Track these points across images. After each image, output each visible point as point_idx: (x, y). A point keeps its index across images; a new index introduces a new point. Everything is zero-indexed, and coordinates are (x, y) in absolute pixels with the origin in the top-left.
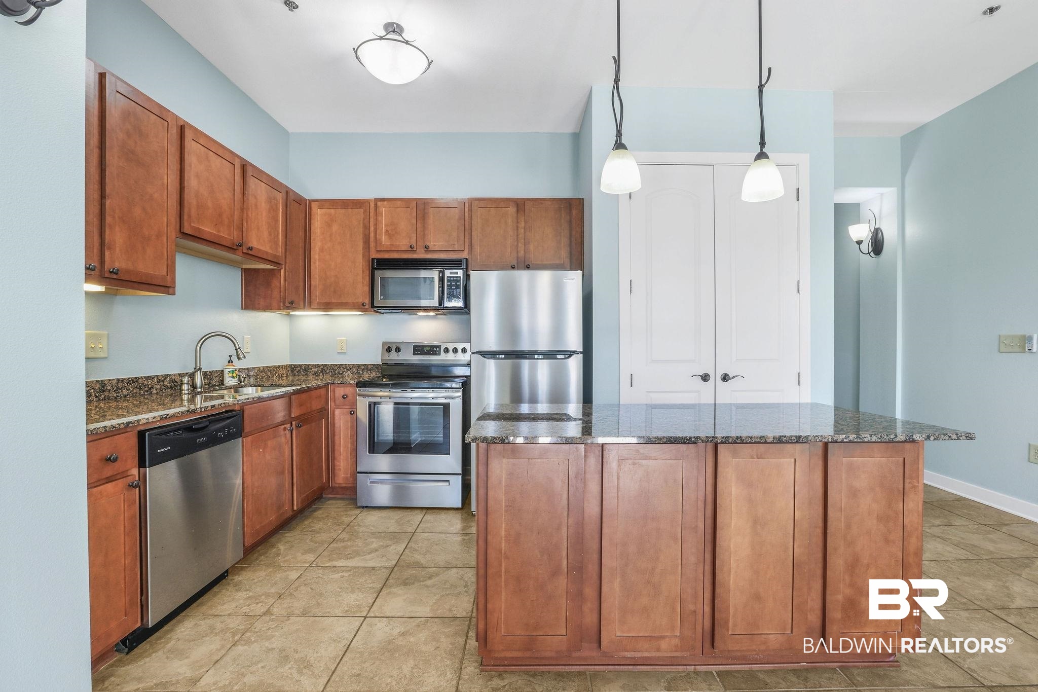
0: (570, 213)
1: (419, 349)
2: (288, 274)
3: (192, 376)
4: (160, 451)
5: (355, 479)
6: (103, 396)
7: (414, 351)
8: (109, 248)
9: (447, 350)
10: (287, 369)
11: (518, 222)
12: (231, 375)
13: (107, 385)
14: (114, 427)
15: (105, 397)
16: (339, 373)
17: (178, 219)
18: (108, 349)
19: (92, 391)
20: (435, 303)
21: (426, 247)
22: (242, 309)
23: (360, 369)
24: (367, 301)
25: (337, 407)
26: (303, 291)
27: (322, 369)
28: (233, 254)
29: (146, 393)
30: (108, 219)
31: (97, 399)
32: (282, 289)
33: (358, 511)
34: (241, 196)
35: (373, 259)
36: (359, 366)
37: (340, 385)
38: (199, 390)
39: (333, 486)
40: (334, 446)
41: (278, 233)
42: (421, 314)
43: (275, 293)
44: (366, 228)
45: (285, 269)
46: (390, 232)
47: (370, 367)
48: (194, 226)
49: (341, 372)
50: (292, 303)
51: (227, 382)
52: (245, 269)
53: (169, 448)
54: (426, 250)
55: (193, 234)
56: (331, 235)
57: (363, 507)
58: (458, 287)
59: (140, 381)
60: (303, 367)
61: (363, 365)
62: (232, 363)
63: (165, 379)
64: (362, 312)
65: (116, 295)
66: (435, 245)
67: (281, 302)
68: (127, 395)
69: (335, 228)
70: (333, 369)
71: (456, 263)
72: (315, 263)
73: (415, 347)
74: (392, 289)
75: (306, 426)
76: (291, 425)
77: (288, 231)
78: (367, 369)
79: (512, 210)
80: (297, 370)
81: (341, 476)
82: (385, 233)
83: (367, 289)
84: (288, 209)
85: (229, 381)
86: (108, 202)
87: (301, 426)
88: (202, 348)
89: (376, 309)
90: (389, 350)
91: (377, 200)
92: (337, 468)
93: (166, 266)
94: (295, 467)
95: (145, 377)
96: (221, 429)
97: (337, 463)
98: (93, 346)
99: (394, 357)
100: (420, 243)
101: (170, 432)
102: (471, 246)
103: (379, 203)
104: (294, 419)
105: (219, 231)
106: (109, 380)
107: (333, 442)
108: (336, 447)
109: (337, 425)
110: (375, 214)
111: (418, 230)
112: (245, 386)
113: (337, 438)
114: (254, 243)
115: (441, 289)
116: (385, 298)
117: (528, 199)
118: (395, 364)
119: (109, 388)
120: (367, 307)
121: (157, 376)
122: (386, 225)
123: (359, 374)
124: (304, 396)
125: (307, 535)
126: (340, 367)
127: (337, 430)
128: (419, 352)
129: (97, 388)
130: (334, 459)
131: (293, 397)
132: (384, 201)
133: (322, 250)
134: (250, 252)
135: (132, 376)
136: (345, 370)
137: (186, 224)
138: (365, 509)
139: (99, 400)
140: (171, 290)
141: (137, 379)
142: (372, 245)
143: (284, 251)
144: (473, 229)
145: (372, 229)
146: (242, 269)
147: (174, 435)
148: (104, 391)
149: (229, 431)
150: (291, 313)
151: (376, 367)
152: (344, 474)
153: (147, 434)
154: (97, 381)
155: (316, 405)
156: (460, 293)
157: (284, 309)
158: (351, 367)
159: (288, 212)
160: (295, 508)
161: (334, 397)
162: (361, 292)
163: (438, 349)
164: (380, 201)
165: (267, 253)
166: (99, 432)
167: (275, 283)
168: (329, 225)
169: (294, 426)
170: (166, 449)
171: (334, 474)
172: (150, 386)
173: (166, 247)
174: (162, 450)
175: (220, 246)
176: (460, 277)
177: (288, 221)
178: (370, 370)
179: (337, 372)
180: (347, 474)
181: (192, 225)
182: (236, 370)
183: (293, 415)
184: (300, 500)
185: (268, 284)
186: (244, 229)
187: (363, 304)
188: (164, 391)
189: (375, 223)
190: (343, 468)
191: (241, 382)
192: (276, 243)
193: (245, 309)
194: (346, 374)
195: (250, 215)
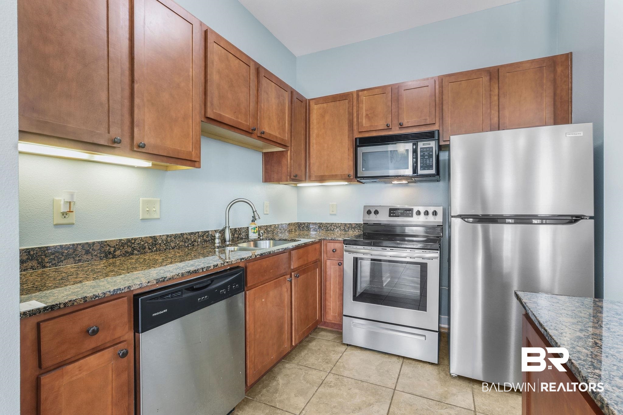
0: (555, 71)
1: (393, 212)
2: (293, 154)
3: (222, 232)
4: (155, 314)
5: (342, 319)
6: (155, 248)
7: (390, 213)
8: (138, 126)
9: (419, 213)
10: (295, 226)
11: (491, 91)
12: (253, 231)
13: (159, 240)
14: (96, 297)
15: (157, 249)
16: (331, 230)
17: (203, 106)
18: (160, 212)
19: (146, 244)
20: (409, 172)
21: (400, 124)
22: (263, 182)
23: (347, 227)
24: (352, 173)
25: (328, 258)
26: (304, 167)
27: (319, 226)
28: (250, 137)
29: (189, 245)
30: (137, 101)
31: (150, 251)
32: (289, 166)
33: (343, 348)
34: (255, 92)
35: (356, 139)
36: (345, 225)
37: (331, 241)
38: (228, 243)
39: (324, 321)
40: (326, 289)
41: (285, 122)
42: (396, 182)
43: (284, 169)
44: (351, 114)
45: (291, 151)
46: (369, 115)
47: (353, 226)
48: (216, 112)
49: (332, 229)
50: (296, 176)
51: (250, 236)
52: (265, 153)
53: (166, 310)
54: (400, 127)
55: (215, 119)
56: (324, 124)
57: (348, 345)
58: (431, 156)
59: (185, 236)
60: (306, 225)
61: (349, 224)
62: (254, 222)
63: (204, 235)
64: (348, 182)
65: (166, 170)
66: (408, 122)
67: (288, 175)
68: (175, 247)
69: (327, 118)
70: (326, 226)
71: (429, 136)
72: (313, 146)
73: (391, 210)
74: (371, 162)
75: (303, 276)
76: (291, 277)
77: (293, 122)
78: (352, 227)
79: (485, 79)
80: (302, 227)
81: (331, 316)
82: (365, 116)
83: (351, 163)
84: (293, 105)
85: (253, 235)
86: (136, 86)
87: (298, 277)
88: (230, 211)
89: (358, 179)
90: (369, 212)
91: (358, 91)
92: (327, 307)
93: (192, 143)
94: (293, 310)
95: (189, 233)
96: (224, 286)
97: (328, 303)
98: (148, 209)
99: (373, 219)
100: (396, 122)
101: (168, 294)
102: (442, 118)
103: (360, 93)
104: (294, 270)
105: (237, 118)
106: (160, 236)
107: (325, 286)
108: (327, 291)
109: (328, 273)
110: (357, 103)
111: (393, 111)
112: (263, 240)
113: (328, 283)
114: (266, 129)
115: (414, 160)
116: (366, 170)
117: (502, 66)
118: (374, 224)
119: (160, 242)
120: (352, 177)
121: (198, 232)
122: (366, 111)
123: (345, 231)
124: (301, 251)
125: (302, 369)
126: (331, 225)
127: (328, 277)
128: (394, 215)
129: (150, 242)
130: (325, 300)
131: (293, 252)
132: (364, 91)
133: (318, 136)
134: (263, 136)
135: (179, 232)
136: (335, 227)
137: (209, 110)
138: (349, 347)
139: (152, 252)
140: (197, 164)
141: (182, 235)
142: (355, 128)
143: (289, 136)
144: (444, 102)
145: (355, 115)
146: (263, 153)
147: (172, 297)
148: (156, 245)
149: (231, 287)
150: (298, 185)
151: (358, 225)
152: (333, 312)
153: (140, 299)
154: (150, 237)
155: (312, 257)
156: (433, 161)
157: (290, 181)
158: (339, 225)
159: (293, 107)
160: (293, 344)
161: (326, 250)
162: (347, 167)
163: (410, 212)
164: (361, 91)
165: (276, 137)
166: (75, 304)
167: (284, 161)
168: (323, 116)
169: (293, 276)
170: (162, 312)
171: (325, 311)
172: (192, 240)
173: (191, 127)
174: (158, 314)
175: (239, 131)
176: (432, 148)
177: (293, 114)
178: (354, 228)
179: (329, 229)
180: (336, 313)
181: (214, 111)
182: (256, 227)
183: (292, 268)
184: (297, 337)
185: (279, 163)
186: (258, 118)
187: (349, 175)
188: (203, 243)
189: (357, 110)
190: (333, 308)
191: (260, 236)
192: (284, 130)
193: (265, 182)
194: (336, 230)
195: (263, 107)
